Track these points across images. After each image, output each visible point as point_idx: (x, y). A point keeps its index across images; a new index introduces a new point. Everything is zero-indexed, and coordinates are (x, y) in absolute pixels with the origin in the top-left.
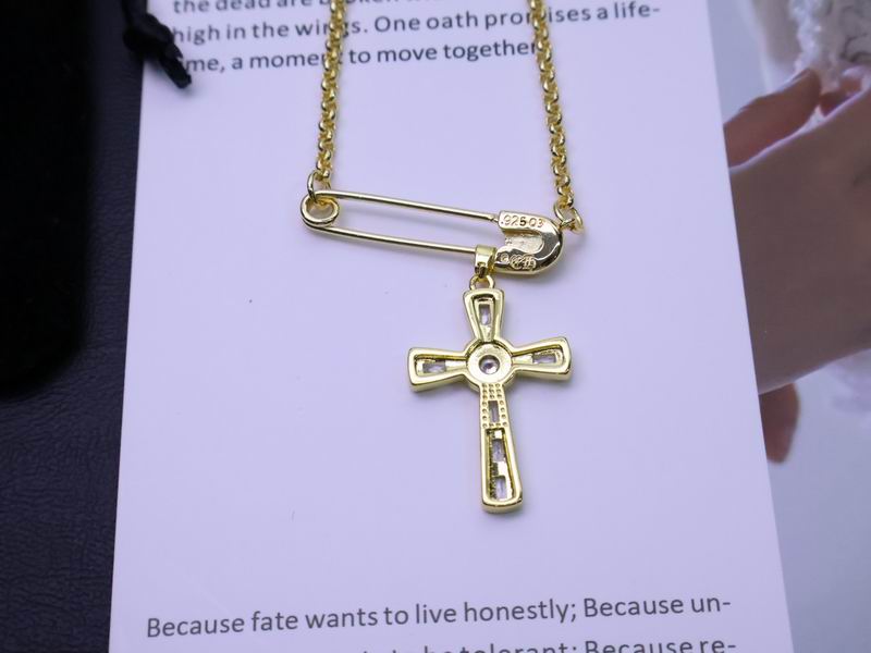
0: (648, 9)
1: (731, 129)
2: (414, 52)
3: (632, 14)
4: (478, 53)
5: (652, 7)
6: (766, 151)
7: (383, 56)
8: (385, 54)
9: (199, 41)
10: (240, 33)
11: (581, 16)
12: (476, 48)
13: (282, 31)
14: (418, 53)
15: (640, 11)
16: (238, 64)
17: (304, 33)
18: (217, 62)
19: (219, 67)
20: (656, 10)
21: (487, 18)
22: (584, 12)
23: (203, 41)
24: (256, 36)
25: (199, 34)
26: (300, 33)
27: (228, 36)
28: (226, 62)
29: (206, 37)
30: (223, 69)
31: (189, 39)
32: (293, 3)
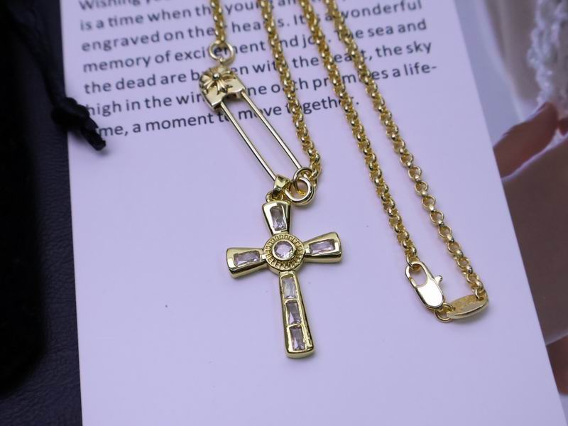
0: (428, 68)
1: (499, 150)
2: (265, 110)
3: (418, 72)
4: (311, 108)
5: (431, 66)
6: (525, 165)
8: (244, 114)
9: (106, 114)
10: (136, 105)
11: (381, 76)
12: (309, 104)
13: (167, 102)
14: (268, 111)
15: (423, 69)
16: (137, 128)
17: (183, 102)
18: (122, 129)
19: (124, 132)
20: (434, 68)
21: (314, 81)
22: (383, 72)
23: (110, 113)
24: (148, 107)
25: (106, 108)
26: (180, 103)
27: (128, 109)
28: (128, 127)
29: (111, 110)
30: (127, 133)
31: (99, 113)
32: (172, 81)
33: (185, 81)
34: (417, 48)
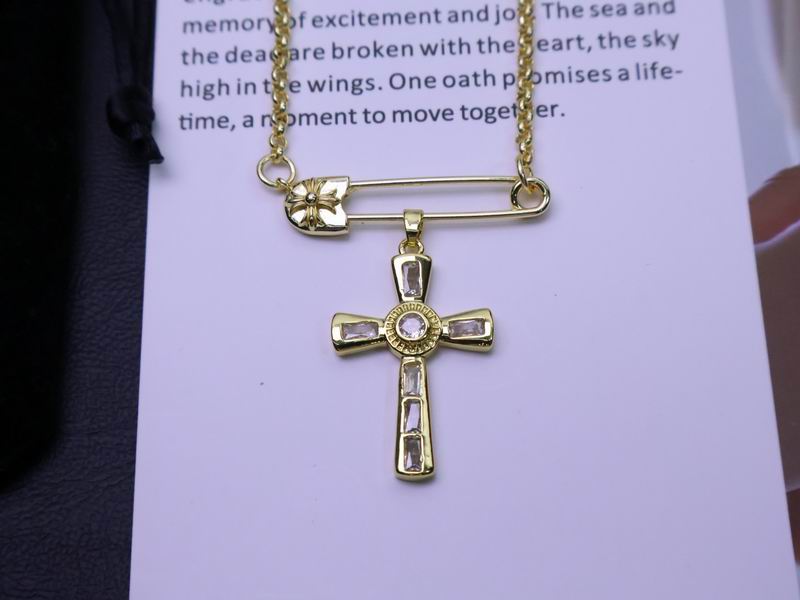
0: (670, 72)
2: (430, 111)
3: (654, 77)
4: (496, 115)
5: (675, 69)
7: (398, 116)
8: (400, 114)
9: (209, 97)
10: (250, 88)
11: (601, 77)
12: (493, 109)
13: (294, 87)
14: (435, 114)
15: (663, 73)
16: (249, 122)
17: (317, 89)
18: (227, 120)
19: (230, 125)
20: (678, 72)
21: (505, 76)
22: (604, 72)
23: (213, 96)
24: (267, 92)
25: (209, 88)
26: (312, 90)
27: (239, 92)
28: (237, 119)
29: (215, 91)
30: (234, 127)
31: (198, 94)
32: (305, 57)
33: (322, 58)
34: (658, 40)
